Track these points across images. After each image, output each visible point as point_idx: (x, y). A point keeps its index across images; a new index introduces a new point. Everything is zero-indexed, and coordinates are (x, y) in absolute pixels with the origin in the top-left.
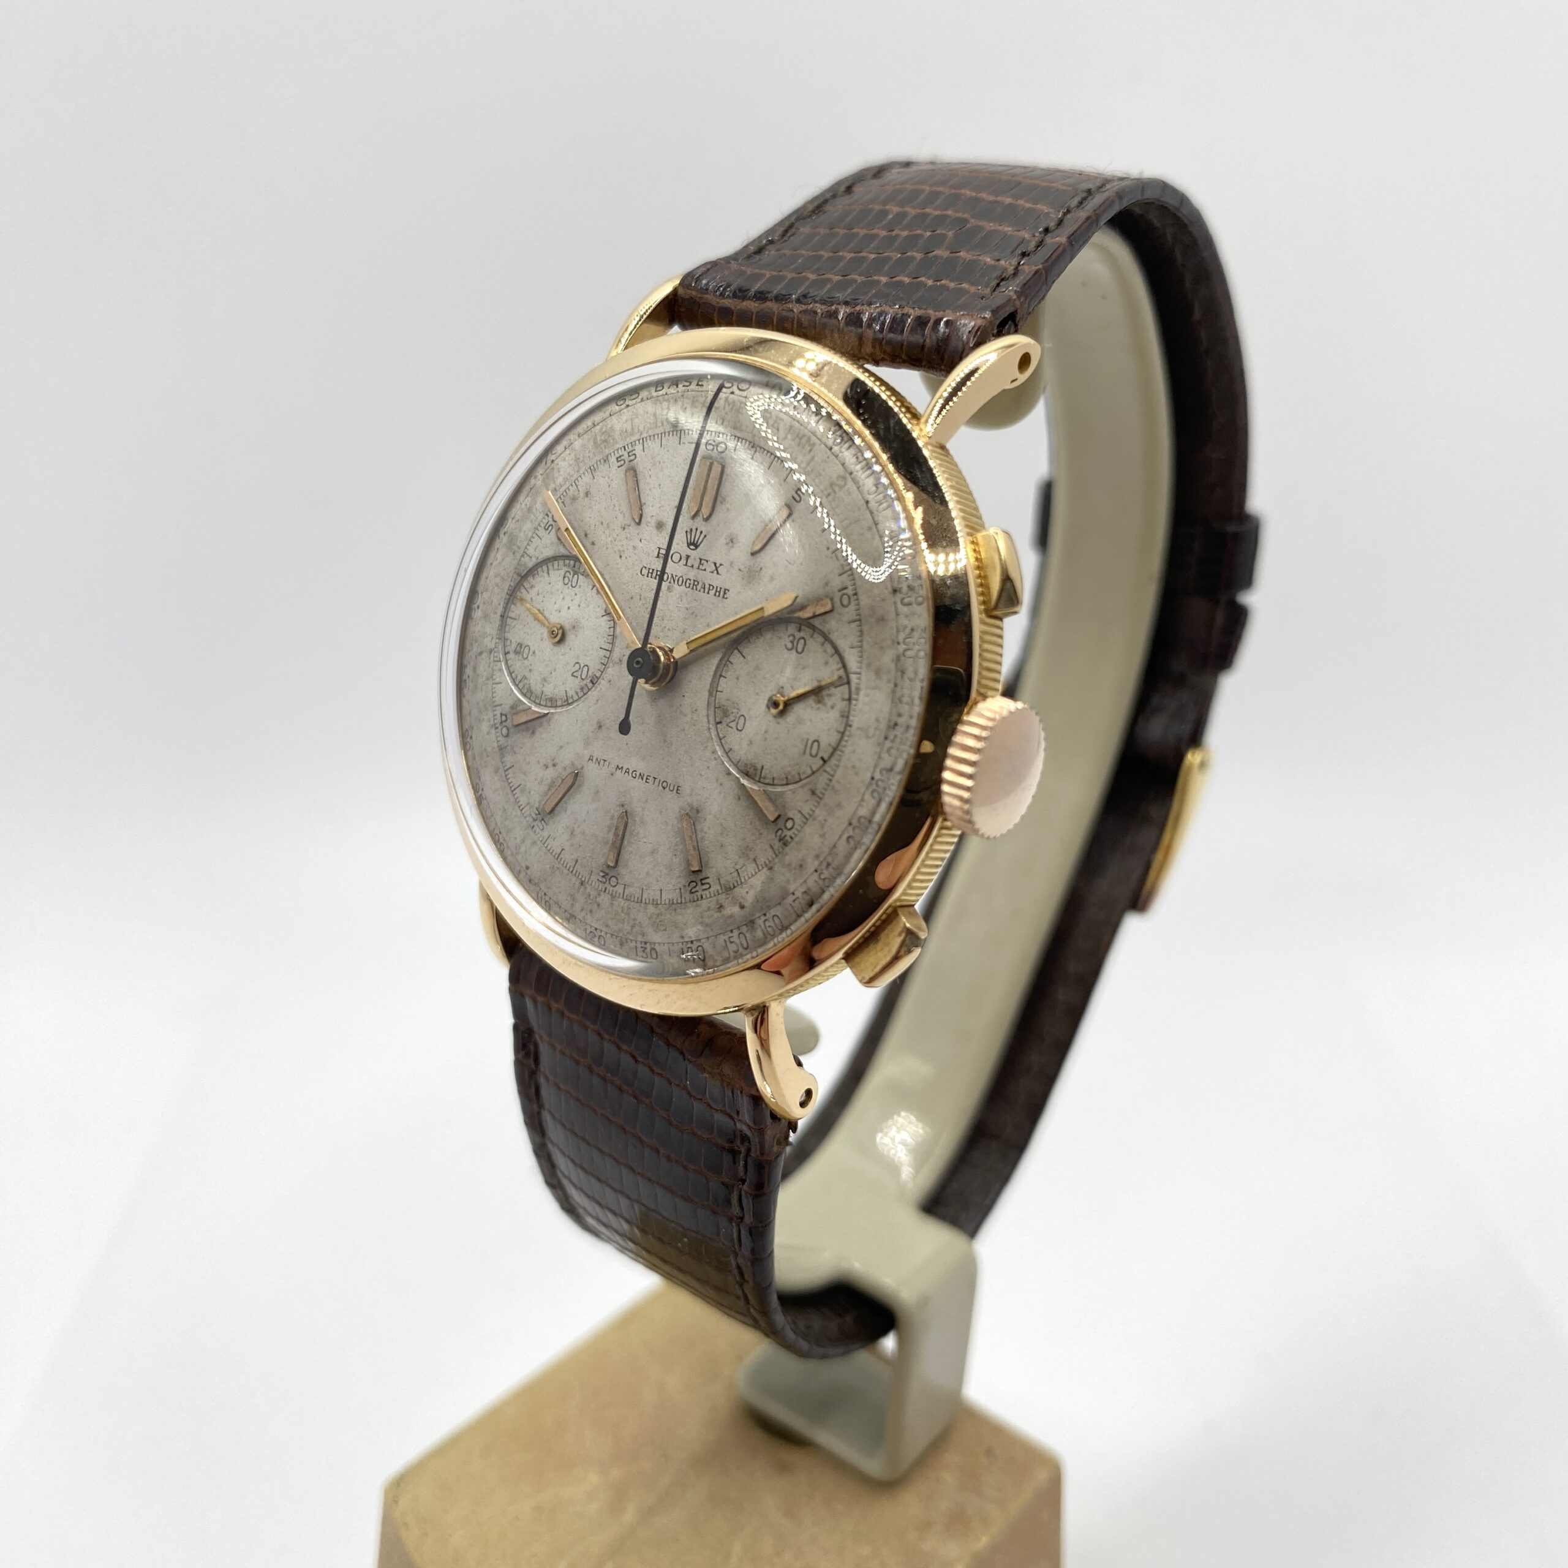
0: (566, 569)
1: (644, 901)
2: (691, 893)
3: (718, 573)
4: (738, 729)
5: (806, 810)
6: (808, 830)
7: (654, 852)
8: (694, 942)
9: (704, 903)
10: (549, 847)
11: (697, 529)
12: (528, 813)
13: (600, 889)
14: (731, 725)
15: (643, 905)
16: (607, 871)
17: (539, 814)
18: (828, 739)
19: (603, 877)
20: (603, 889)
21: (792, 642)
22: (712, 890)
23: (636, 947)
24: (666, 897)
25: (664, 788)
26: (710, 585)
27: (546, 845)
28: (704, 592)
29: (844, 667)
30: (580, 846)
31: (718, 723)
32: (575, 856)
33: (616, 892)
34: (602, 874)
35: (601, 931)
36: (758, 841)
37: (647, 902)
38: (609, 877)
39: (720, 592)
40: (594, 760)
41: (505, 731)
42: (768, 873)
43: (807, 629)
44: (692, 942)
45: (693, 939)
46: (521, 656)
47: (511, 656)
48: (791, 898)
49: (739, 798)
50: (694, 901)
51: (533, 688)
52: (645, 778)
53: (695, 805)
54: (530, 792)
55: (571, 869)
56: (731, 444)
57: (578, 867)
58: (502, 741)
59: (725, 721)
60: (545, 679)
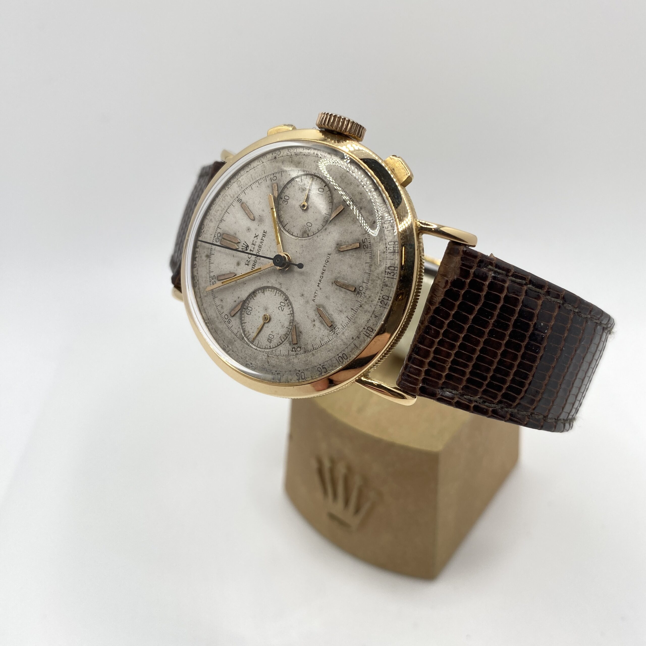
0: (245, 313)
1: (369, 272)
2: (367, 248)
3: (258, 236)
4: (311, 226)
7: (351, 267)
8: (386, 246)
9: (372, 241)
10: (346, 325)
11: (242, 246)
12: (331, 337)
13: (363, 296)
14: (309, 229)
15: (371, 272)
16: (357, 292)
17: (332, 330)
18: (319, 184)
19: (359, 294)
20: (364, 294)
21: (285, 201)
22: (367, 238)
23: (387, 277)
24: (369, 261)
25: (328, 261)
26: (261, 239)
27: (345, 327)
28: (263, 242)
30: (346, 307)
31: (308, 236)
32: (350, 310)
33: (365, 287)
34: (358, 294)
35: (380, 296)
36: (351, 215)
37: (370, 270)
38: (359, 291)
39: (264, 235)
40: (314, 298)
41: (299, 349)
42: (363, 209)
43: (282, 195)
44: (386, 247)
45: (385, 247)
46: (272, 340)
47: (271, 345)
49: (335, 224)
50: (371, 246)
51: (284, 333)
52: (324, 272)
53: (335, 246)
54: (323, 335)
55: (355, 312)
56: (219, 230)
57: (354, 308)
58: (302, 351)
59: (308, 232)
60: (282, 326)
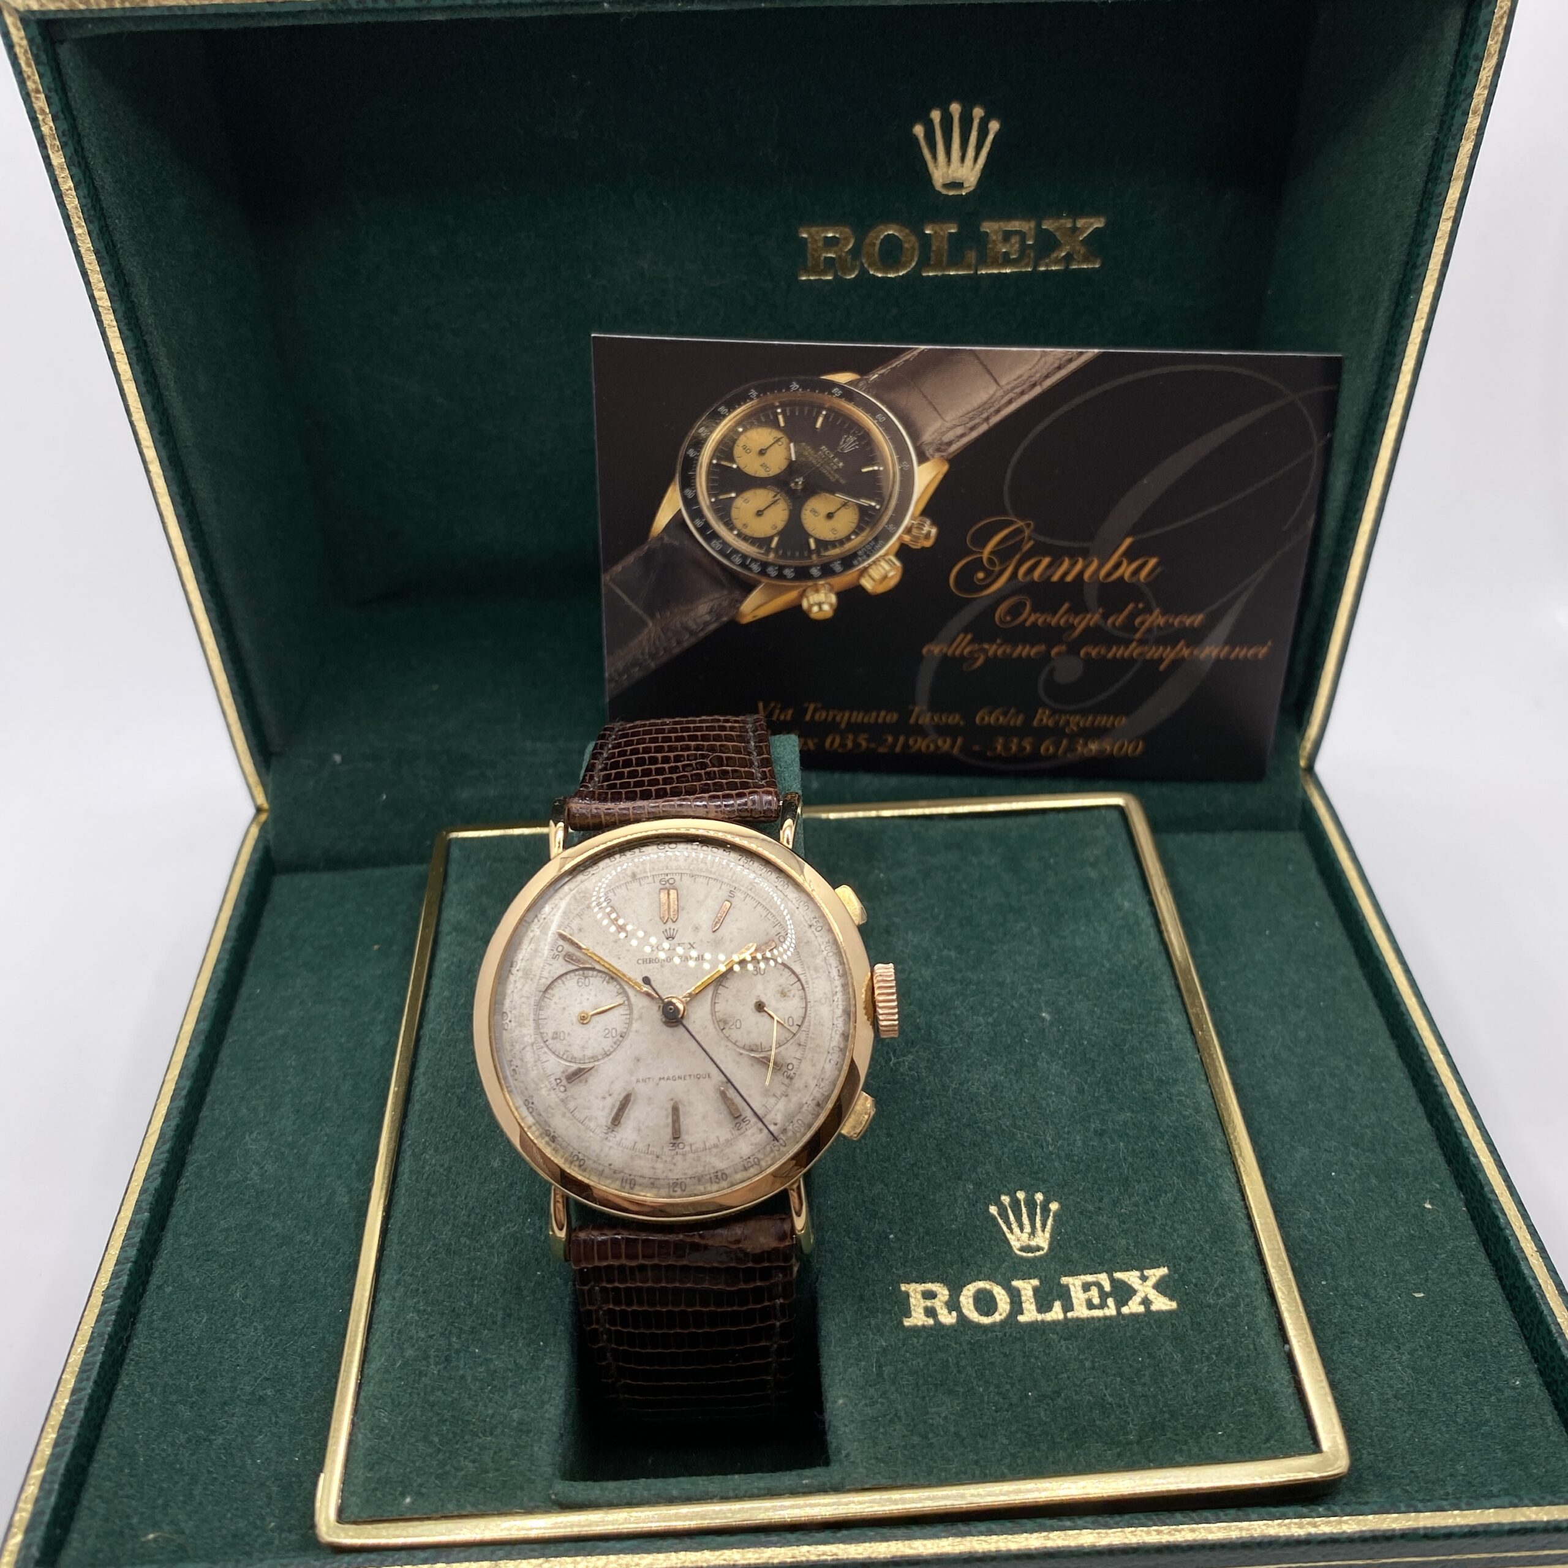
0: (577, 977)
1: (707, 1148)
2: (739, 1130)
3: (693, 948)
4: (737, 1029)
5: (798, 1055)
6: (803, 1066)
7: (704, 1117)
8: (751, 1157)
9: (749, 1132)
10: (624, 1146)
11: (669, 929)
12: (599, 1131)
13: (673, 1154)
14: (732, 1028)
15: (708, 1151)
16: (674, 1142)
17: (609, 1128)
18: (798, 1014)
20: (675, 1153)
21: (756, 971)
22: (751, 1123)
23: (710, 1178)
24: (722, 1139)
25: (699, 1078)
27: (621, 1145)
29: (794, 973)
30: (648, 1135)
31: (723, 1030)
32: (647, 1143)
33: (686, 1152)
34: (672, 1145)
35: (681, 1180)
37: (710, 1148)
38: (677, 1144)
39: (698, 958)
40: (641, 1081)
41: (562, 1089)
42: (786, 1099)
44: (749, 1158)
45: (749, 1155)
46: (558, 1039)
47: (550, 1042)
48: (805, 1107)
49: (752, 1065)
50: (742, 1134)
51: (576, 1055)
52: (682, 1078)
54: (596, 1119)
55: (646, 1151)
56: (677, 878)
57: (651, 1149)
58: (562, 1095)
59: (727, 1027)
60: (583, 1047)
